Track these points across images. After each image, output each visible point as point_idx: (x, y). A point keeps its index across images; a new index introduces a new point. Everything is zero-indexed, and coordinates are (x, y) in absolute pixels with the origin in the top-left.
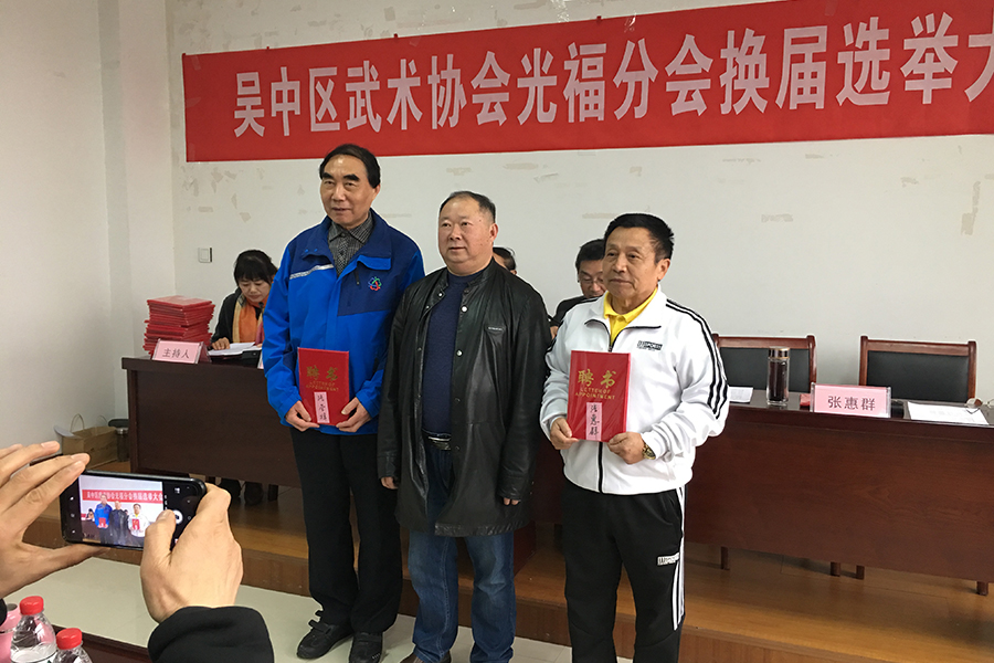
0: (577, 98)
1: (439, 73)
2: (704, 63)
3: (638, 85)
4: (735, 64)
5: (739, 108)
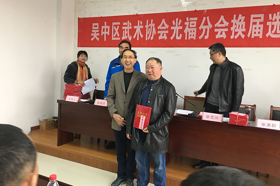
0: (188, 33)
1: (148, 25)
2: (226, 24)
3: (206, 29)
4: (236, 24)
5: (236, 37)
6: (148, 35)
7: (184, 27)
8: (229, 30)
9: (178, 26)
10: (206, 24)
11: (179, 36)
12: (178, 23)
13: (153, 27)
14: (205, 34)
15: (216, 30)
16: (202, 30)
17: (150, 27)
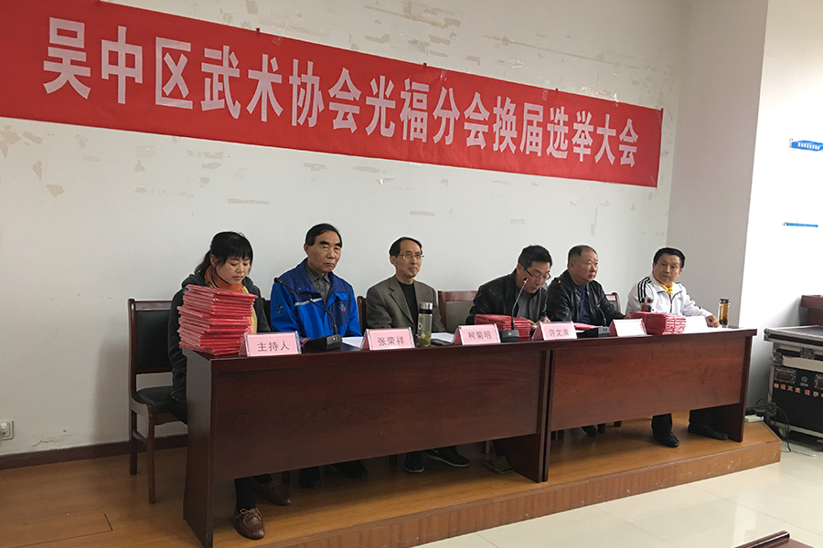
0: (409, 121)
1: (299, 76)
2: (485, 115)
3: (448, 120)
4: (501, 119)
5: (503, 148)
6: (300, 111)
7: (401, 103)
8: (491, 128)
9: (385, 97)
10: (447, 106)
11: (387, 126)
12: (385, 90)
13: (313, 85)
14: (446, 133)
15: (467, 126)
16: (440, 118)
17: (304, 85)
